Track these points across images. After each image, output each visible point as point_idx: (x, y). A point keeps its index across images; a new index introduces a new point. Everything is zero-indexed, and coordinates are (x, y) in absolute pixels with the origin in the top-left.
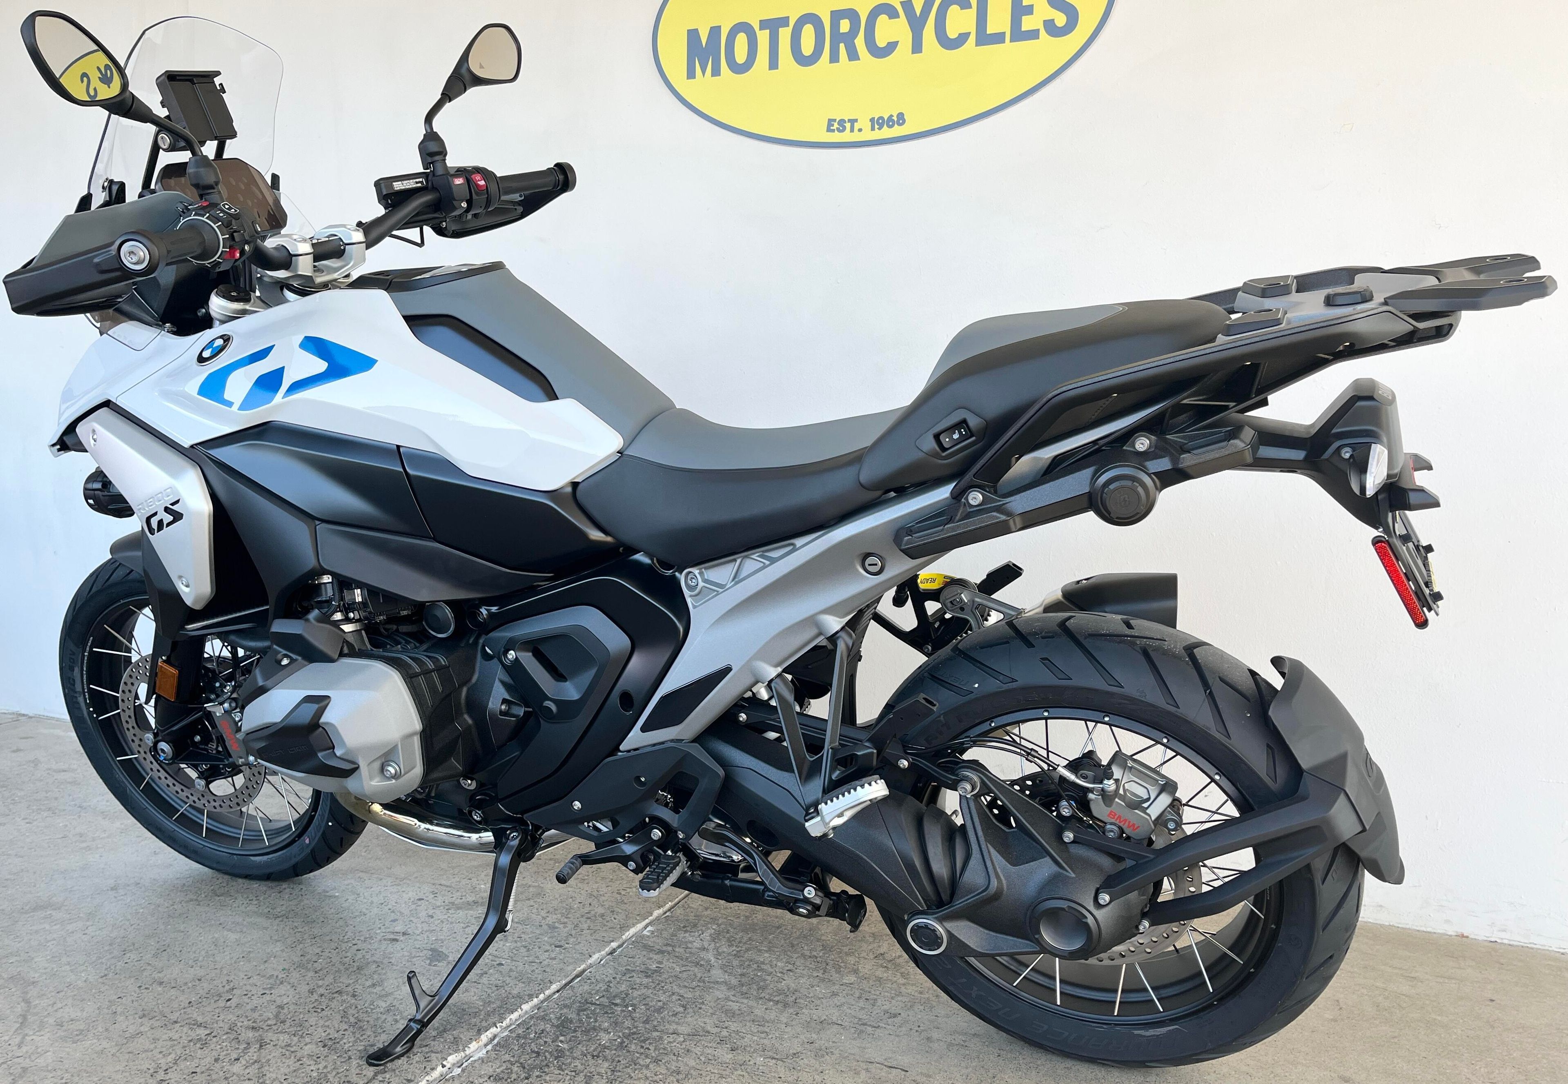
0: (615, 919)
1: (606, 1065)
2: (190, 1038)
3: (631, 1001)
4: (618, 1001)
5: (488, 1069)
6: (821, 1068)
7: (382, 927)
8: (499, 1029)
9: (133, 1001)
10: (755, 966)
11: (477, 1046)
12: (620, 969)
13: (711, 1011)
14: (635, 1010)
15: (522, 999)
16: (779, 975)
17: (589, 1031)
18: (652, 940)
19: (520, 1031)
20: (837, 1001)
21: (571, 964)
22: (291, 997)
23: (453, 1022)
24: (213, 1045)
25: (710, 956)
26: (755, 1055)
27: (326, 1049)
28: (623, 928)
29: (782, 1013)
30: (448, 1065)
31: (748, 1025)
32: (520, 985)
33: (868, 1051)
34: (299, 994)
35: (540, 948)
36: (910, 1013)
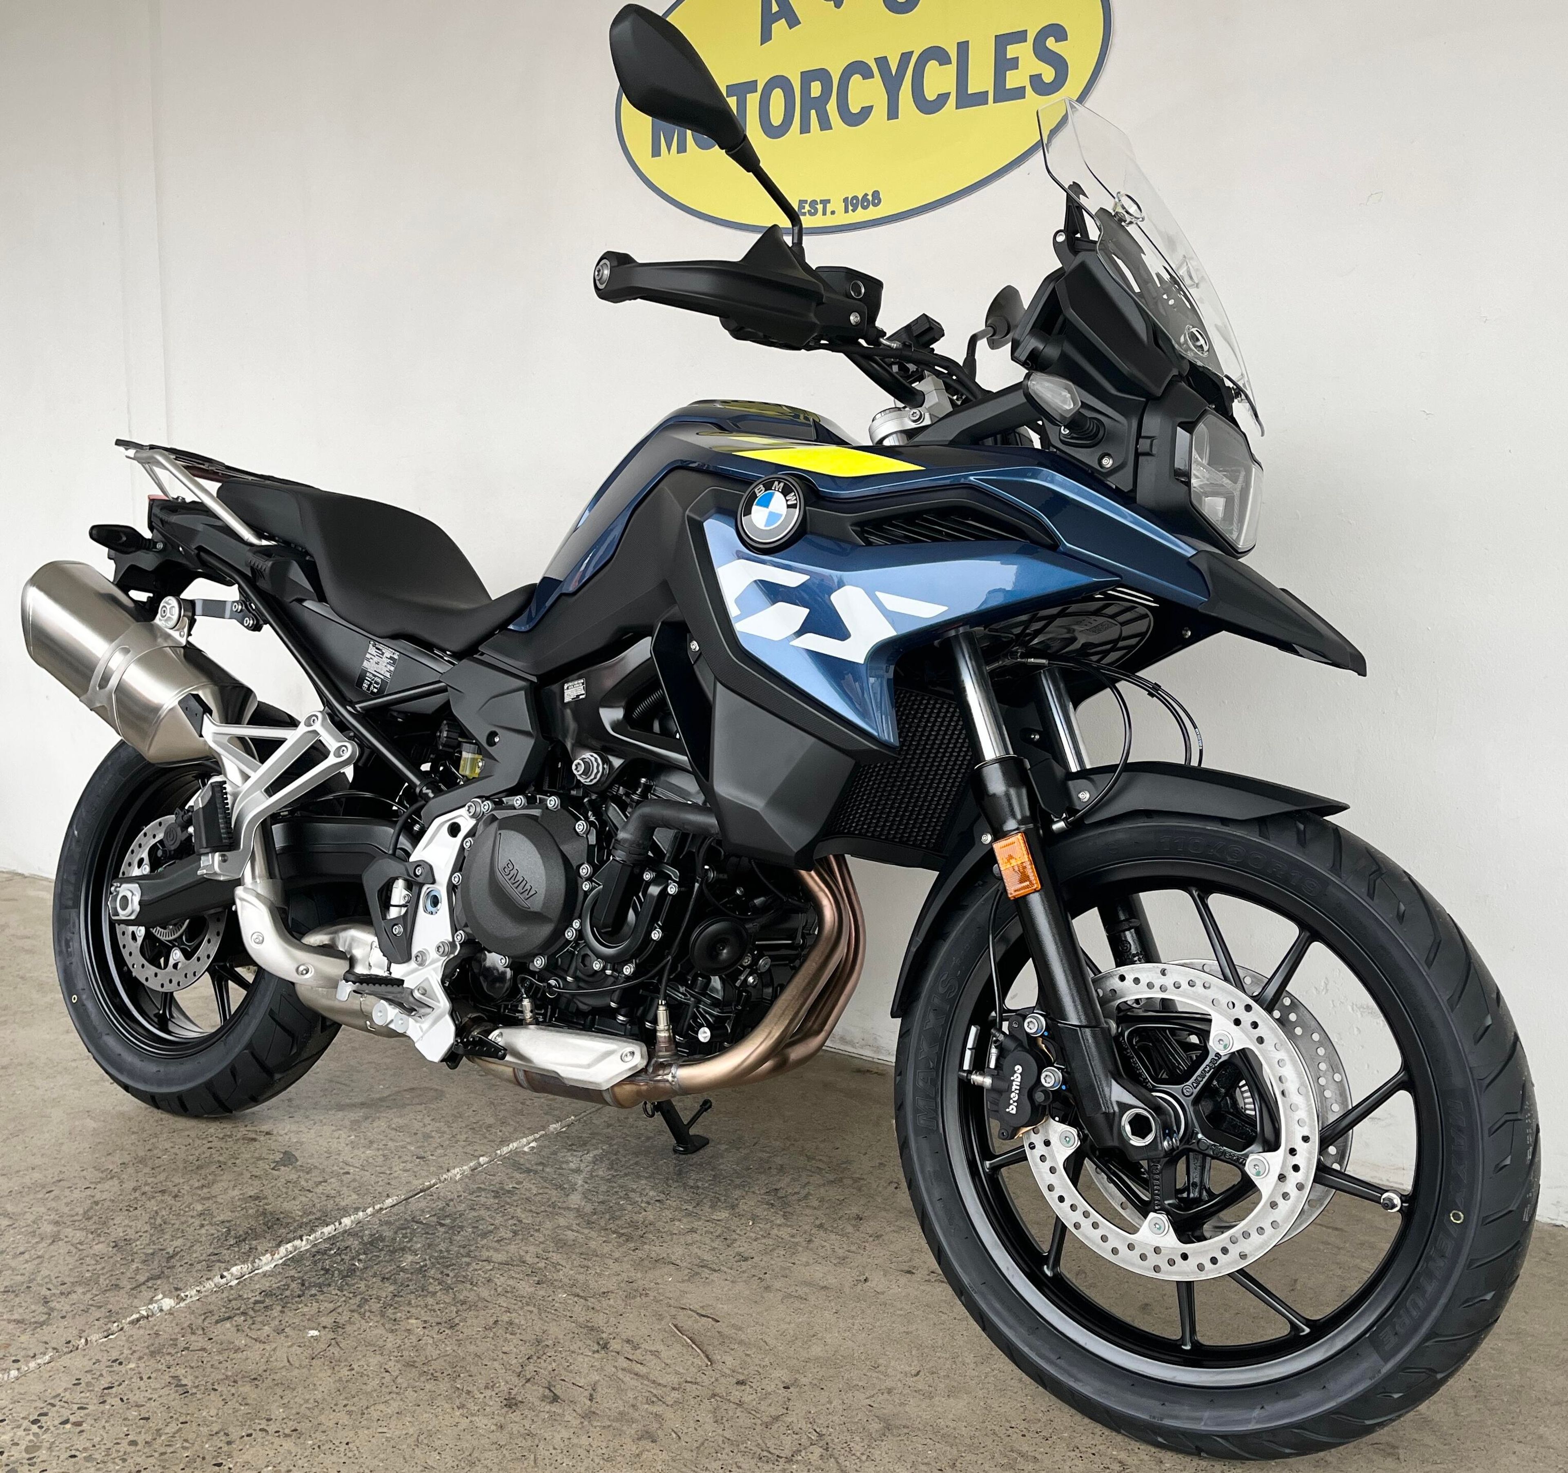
0: (501, 1132)
1: (392, 1288)
3: (461, 1222)
4: (447, 1222)
5: (266, 1284)
8: (304, 1242)
10: (622, 1194)
11: (270, 1258)
12: (472, 1186)
13: (540, 1240)
14: (459, 1232)
15: (345, 1212)
16: (643, 1205)
17: (396, 1251)
18: (527, 1157)
19: (324, 1246)
20: (689, 1238)
21: (422, 1177)
22: (112, 1193)
23: (258, 1230)
25: (579, 1180)
26: (559, 1291)
27: (115, 1249)
28: (504, 1142)
29: (620, 1245)
30: (229, 1277)
31: (574, 1256)
32: (355, 1196)
33: (688, 1296)
34: (122, 1190)
35: (400, 1157)
36: (765, 1259)
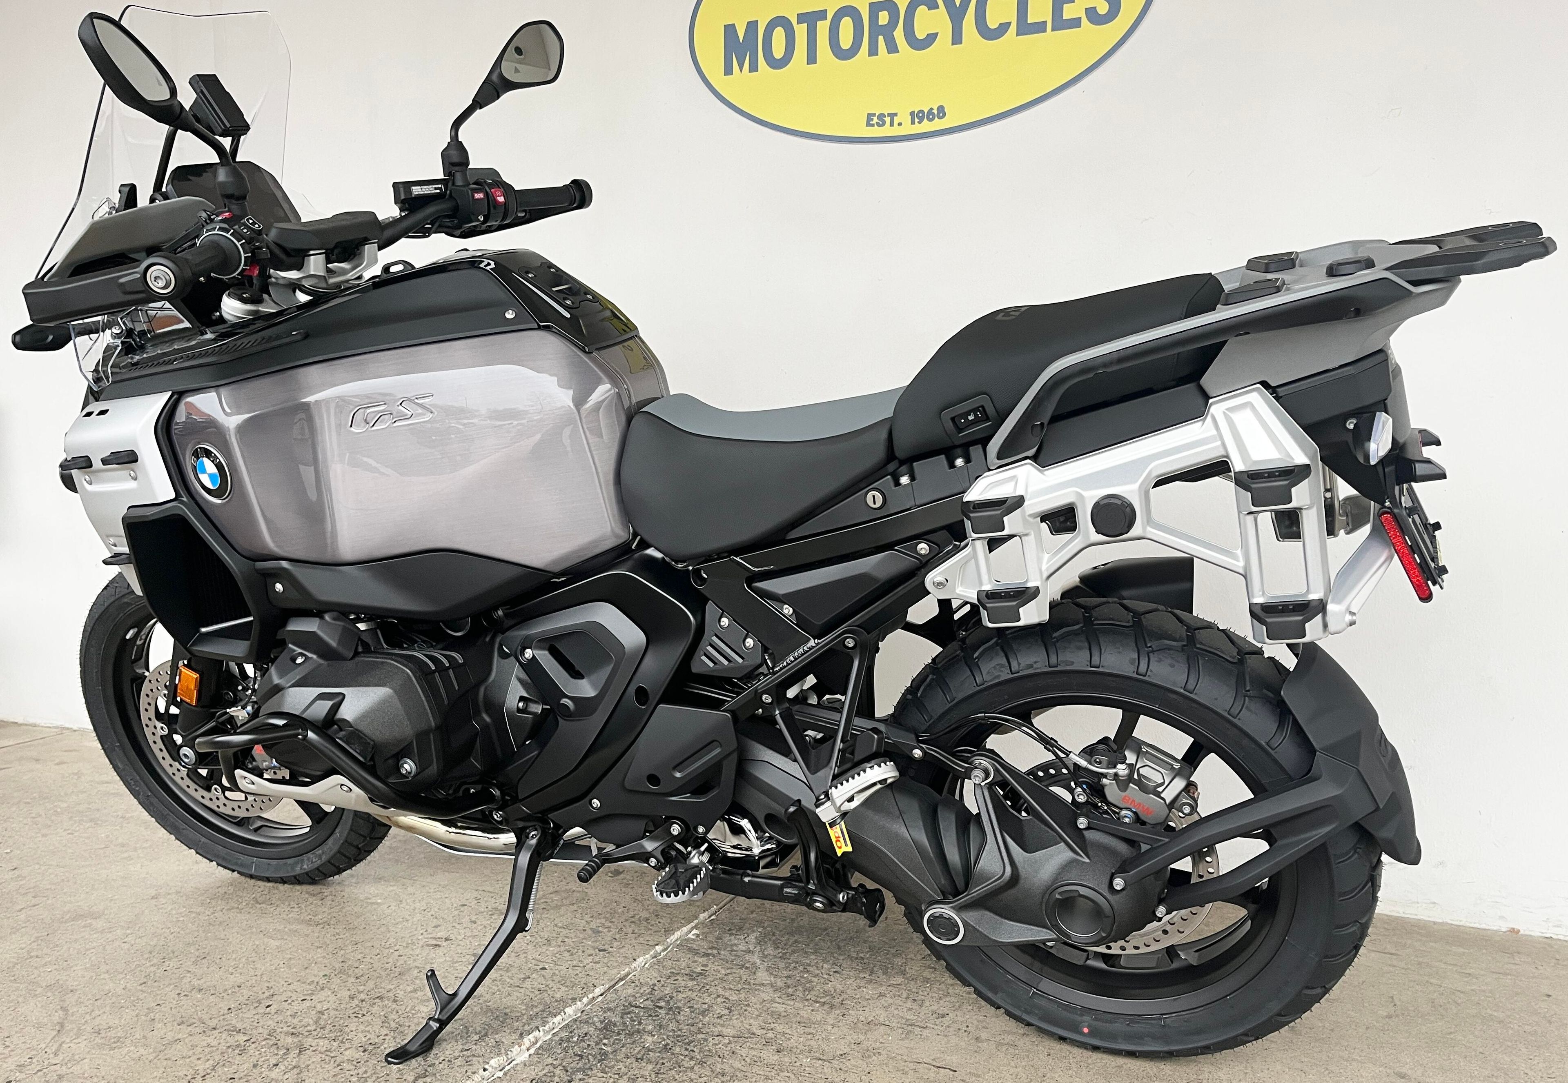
0: (659, 922)
1: (650, 1067)
2: (228, 1045)
3: (675, 1003)
4: (662, 1004)
5: (530, 1073)
6: (869, 1068)
7: (425, 933)
8: (542, 1033)
9: (171, 1008)
10: (801, 968)
11: (519, 1049)
12: (665, 972)
13: (756, 1013)
14: (679, 1013)
15: (564, 1003)
16: (825, 976)
17: (633, 1033)
18: (697, 943)
19: (564, 1034)
20: (884, 1001)
21: (615, 967)
22: (331, 1002)
23: (495, 1026)
24: (252, 1051)
25: (756, 959)
26: (801, 1056)
27: (366, 1053)
28: (669, 932)
29: (828, 1013)
30: (490, 1069)
31: (794, 1025)
32: (563, 988)
33: (917, 1051)
34: (340, 1000)
35: (583, 952)
36: (958, 1014)
